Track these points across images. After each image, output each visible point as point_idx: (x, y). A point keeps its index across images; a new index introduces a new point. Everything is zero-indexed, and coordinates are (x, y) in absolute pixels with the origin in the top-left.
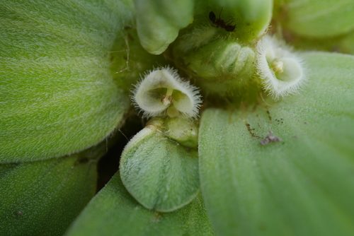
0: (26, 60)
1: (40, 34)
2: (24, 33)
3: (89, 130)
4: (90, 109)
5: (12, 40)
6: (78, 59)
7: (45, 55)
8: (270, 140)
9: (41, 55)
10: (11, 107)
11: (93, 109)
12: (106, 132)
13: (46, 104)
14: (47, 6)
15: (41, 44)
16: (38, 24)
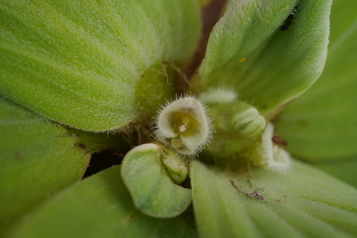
0: (84, 32)
1: (105, 21)
2: (93, 12)
3: (99, 117)
4: (109, 100)
5: (81, 11)
6: (122, 57)
7: (99, 38)
8: (257, 195)
9: (96, 36)
10: (51, 58)
11: (110, 102)
12: (110, 126)
13: (79, 74)
14: (123, 4)
15: (101, 28)
16: (108, 12)
